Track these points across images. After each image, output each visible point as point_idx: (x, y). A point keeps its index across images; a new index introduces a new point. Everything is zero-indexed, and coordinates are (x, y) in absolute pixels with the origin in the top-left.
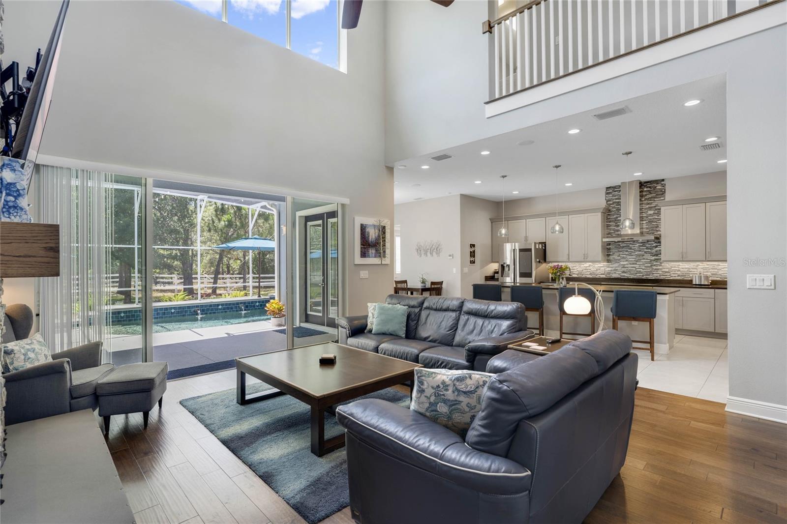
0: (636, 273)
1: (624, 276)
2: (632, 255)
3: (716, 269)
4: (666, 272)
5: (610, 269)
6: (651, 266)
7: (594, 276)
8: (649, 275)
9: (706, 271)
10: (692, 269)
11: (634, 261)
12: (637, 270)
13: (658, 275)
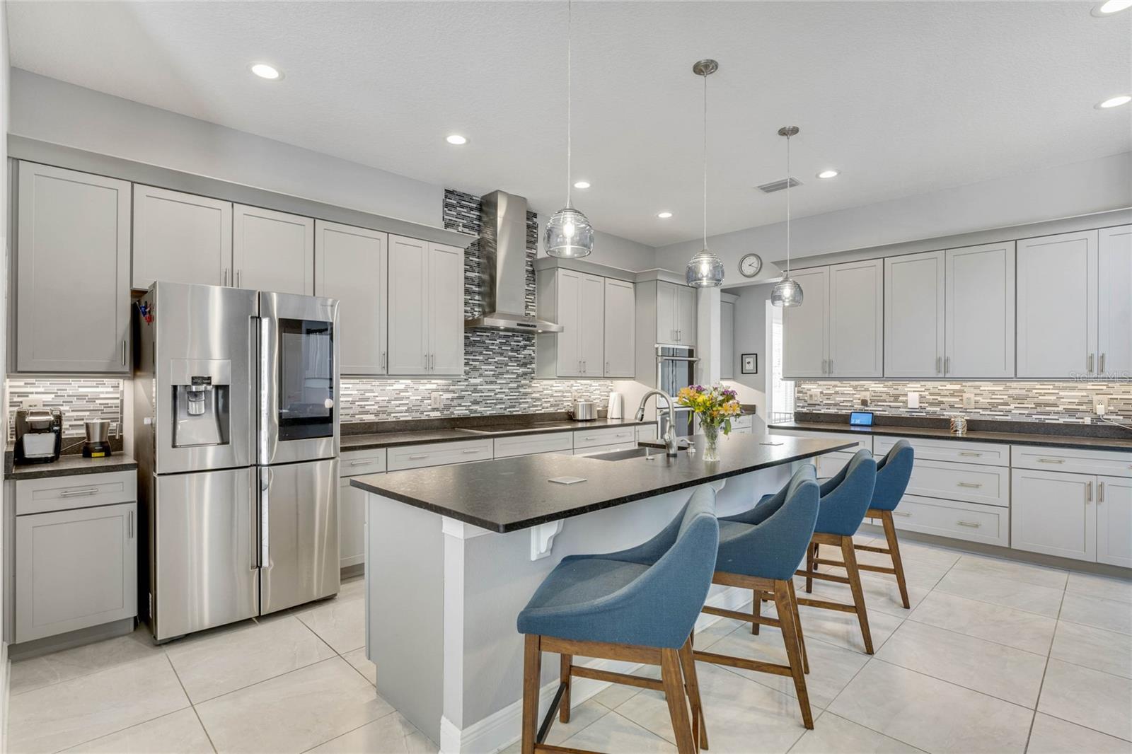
0: (496, 404)
1: (475, 411)
2: (490, 364)
4: (538, 399)
5: (450, 396)
6: (518, 387)
7: (416, 416)
8: (514, 407)
11: (493, 375)
12: (497, 396)
13: (527, 405)
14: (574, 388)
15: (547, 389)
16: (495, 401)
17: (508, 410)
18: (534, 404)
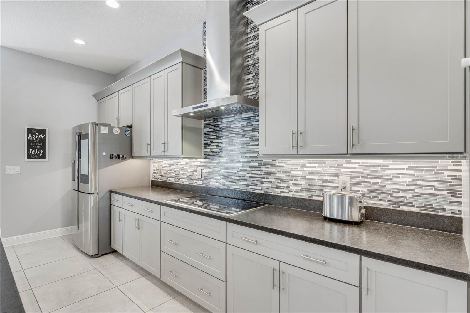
3: (380, 177)
4: (282, 180)
5: (207, 171)
6: (260, 165)
8: (256, 185)
9: (355, 180)
10: (329, 175)
12: (240, 173)
13: (270, 185)
14: (342, 170)
15: (296, 170)
16: (238, 178)
17: (250, 187)
18: (279, 184)
